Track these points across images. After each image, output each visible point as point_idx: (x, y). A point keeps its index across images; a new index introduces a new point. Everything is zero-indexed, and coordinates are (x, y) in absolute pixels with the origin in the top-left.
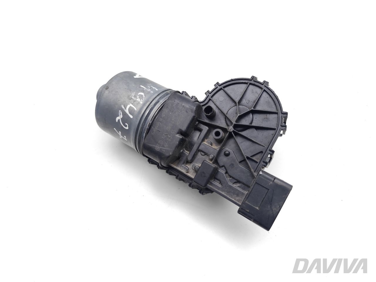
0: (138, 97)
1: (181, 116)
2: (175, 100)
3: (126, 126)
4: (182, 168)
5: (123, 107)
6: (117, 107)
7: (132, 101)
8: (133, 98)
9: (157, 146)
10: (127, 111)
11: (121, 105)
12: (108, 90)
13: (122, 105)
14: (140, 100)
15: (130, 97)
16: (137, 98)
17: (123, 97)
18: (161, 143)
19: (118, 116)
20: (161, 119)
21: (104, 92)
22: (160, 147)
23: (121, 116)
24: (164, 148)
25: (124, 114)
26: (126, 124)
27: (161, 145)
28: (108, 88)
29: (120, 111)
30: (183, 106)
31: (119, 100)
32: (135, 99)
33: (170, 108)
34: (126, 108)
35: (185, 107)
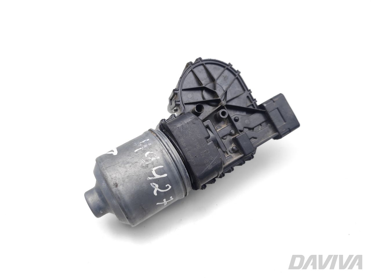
0: (150, 158)
1: (194, 130)
2: (178, 126)
3: (168, 187)
4: (228, 160)
5: (150, 178)
6: (145, 185)
7: (150, 166)
8: (148, 163)
9: (207, 166)
10: (157, 176)
11: (146, 180)
12: (119, 185)
13: (148, 179)
14: (154, 158)
15: (144, 165)
16: (151, 160)
17: (139, 172)
18: (207, 162)
19: (154, 189)
20: (187, 149)
21: (119, 191)
22: (210, 164)
23: (157, 186)
24: (213, 161)
25: (157, 181)
26: (166, 186)
27: (208, 162)
28: (117, 184)
29: (151, 184)
30: (188, 123)
31: (140, 178)
32: (150, 162)
33: (181, 135)
34: (154, 176)
35: (189, 122)
